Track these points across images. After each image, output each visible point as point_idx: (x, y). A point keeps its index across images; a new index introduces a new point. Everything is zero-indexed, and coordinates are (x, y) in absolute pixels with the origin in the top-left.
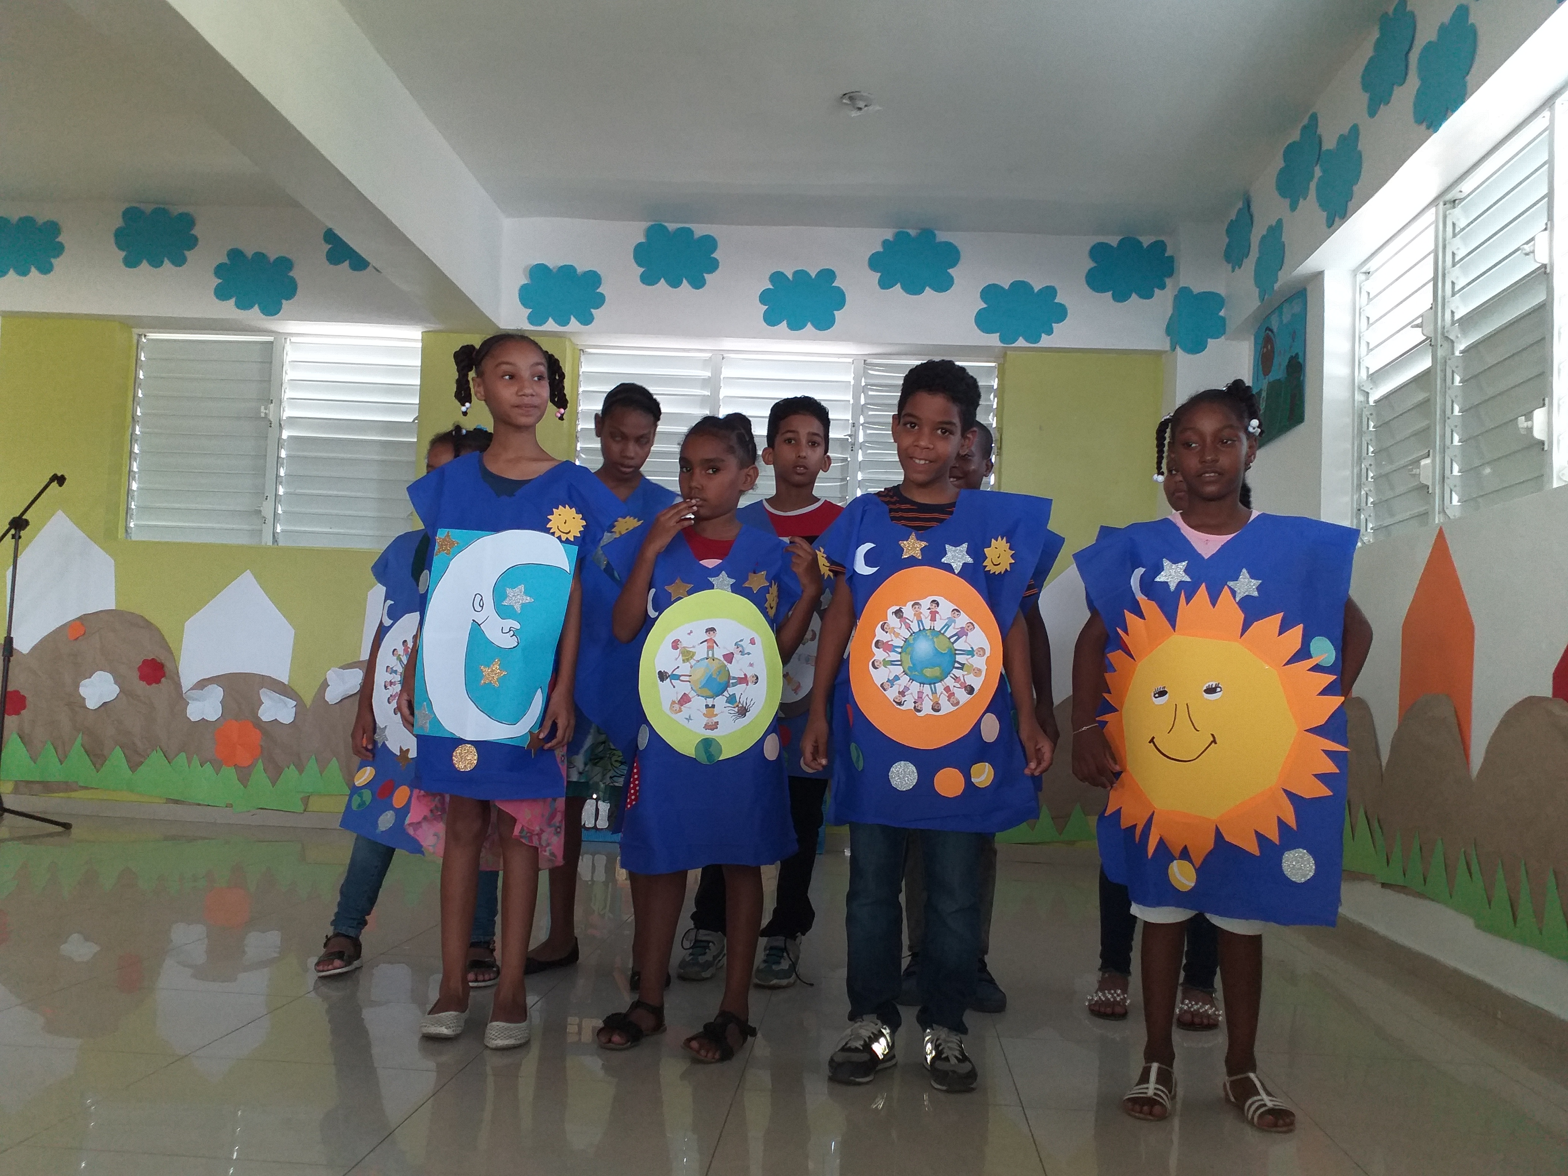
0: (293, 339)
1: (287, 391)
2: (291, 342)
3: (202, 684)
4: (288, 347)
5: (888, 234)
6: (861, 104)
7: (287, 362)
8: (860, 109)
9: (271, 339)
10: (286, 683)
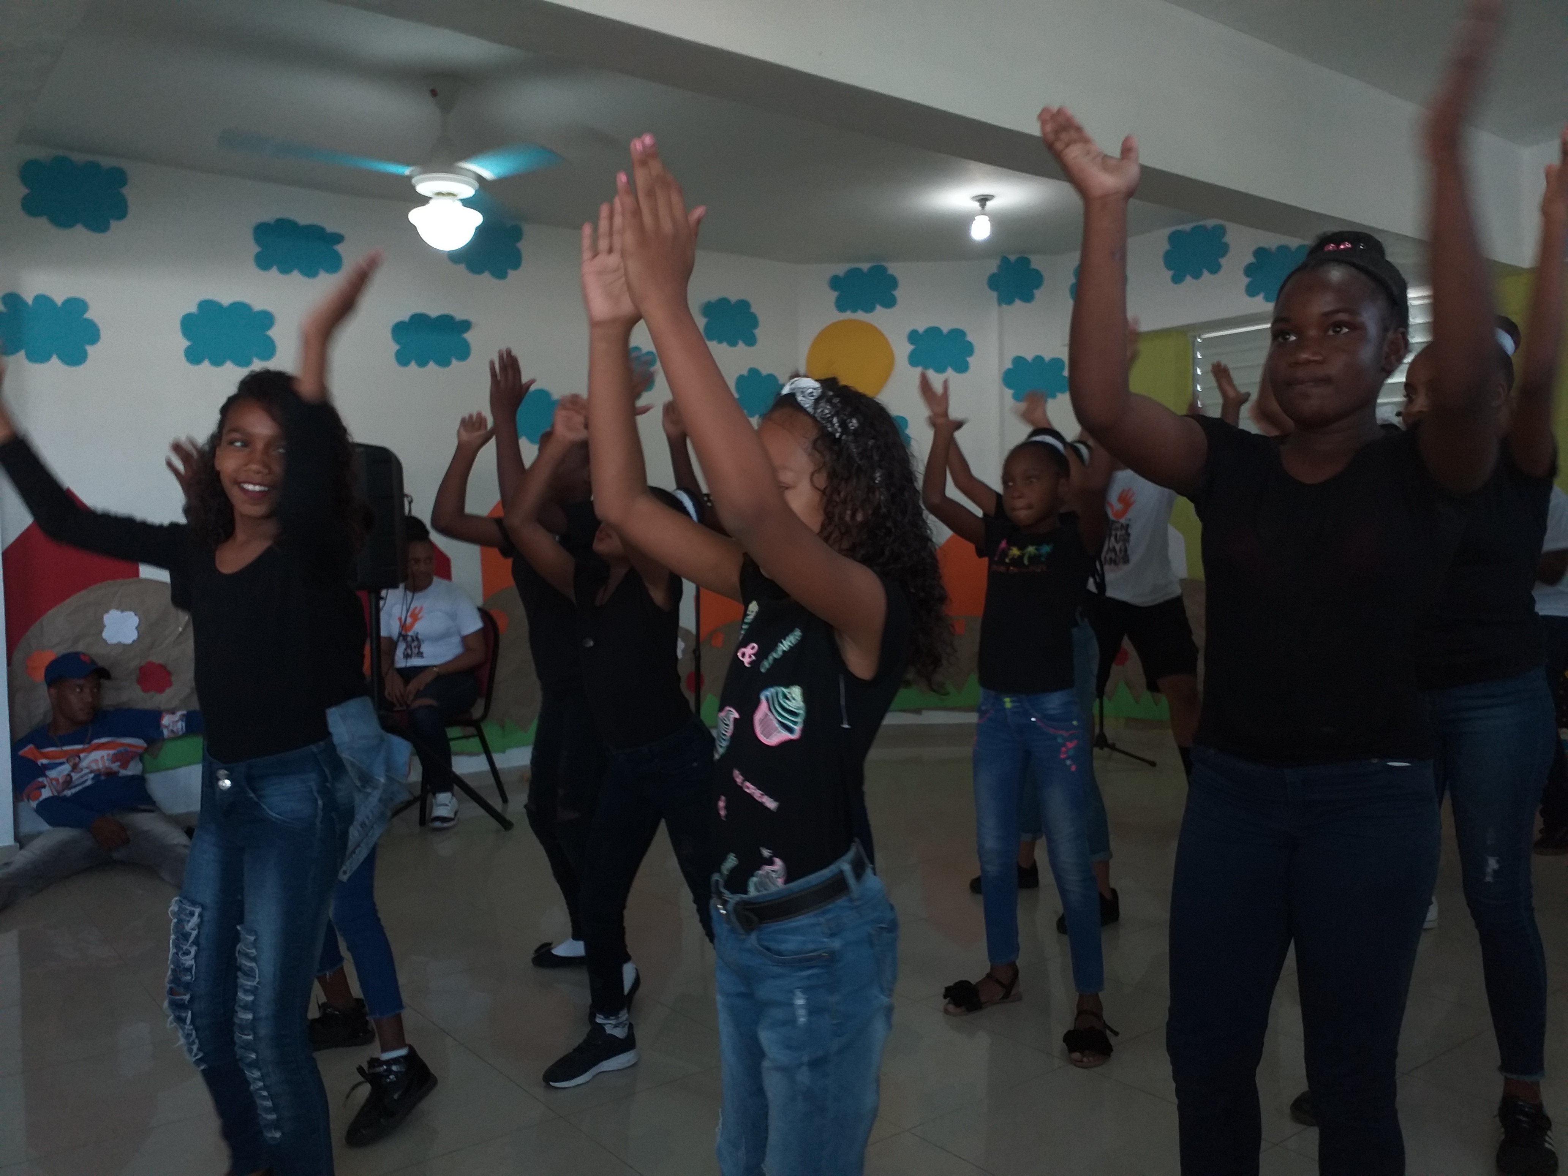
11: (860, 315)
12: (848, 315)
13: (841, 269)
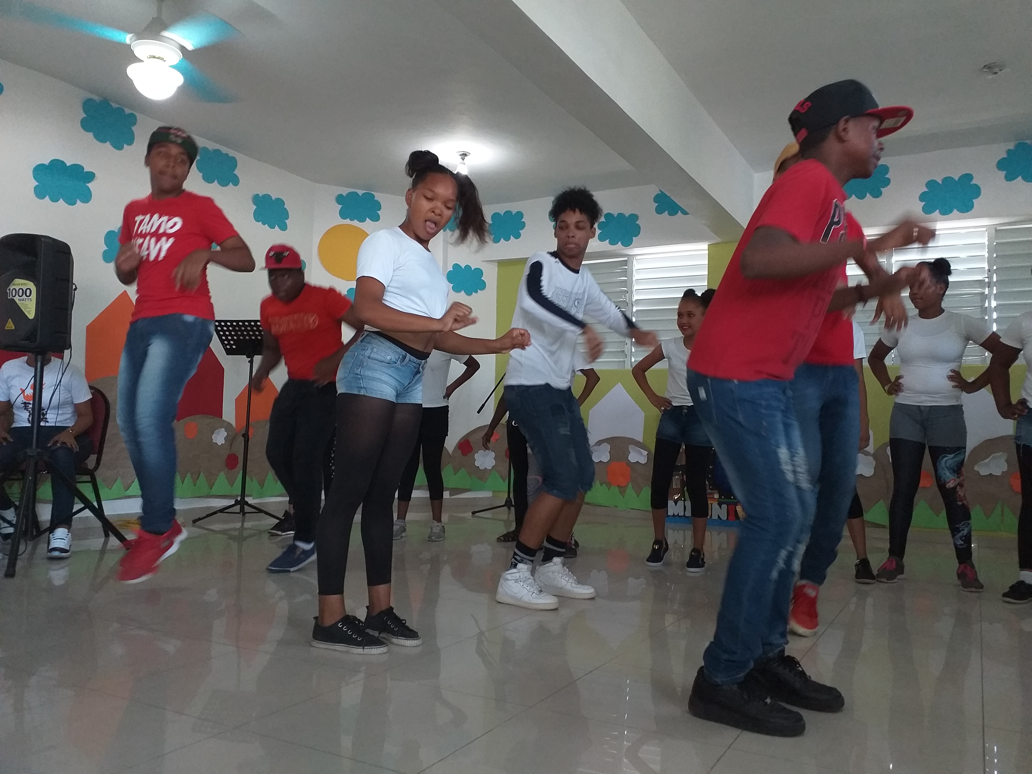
0: (637, 258)
1: (635, 286)
2: (636, 259)
3: (600, 443)
4: (635, 262)
5: (1011, 146)
6: (996, 70)
7: (635, 270)
8: (996, 73)
9: (626, 259)
10: (641, 441)
11: (356, 223)
12: (348, 221)
13: (345, 191)
